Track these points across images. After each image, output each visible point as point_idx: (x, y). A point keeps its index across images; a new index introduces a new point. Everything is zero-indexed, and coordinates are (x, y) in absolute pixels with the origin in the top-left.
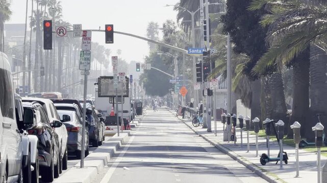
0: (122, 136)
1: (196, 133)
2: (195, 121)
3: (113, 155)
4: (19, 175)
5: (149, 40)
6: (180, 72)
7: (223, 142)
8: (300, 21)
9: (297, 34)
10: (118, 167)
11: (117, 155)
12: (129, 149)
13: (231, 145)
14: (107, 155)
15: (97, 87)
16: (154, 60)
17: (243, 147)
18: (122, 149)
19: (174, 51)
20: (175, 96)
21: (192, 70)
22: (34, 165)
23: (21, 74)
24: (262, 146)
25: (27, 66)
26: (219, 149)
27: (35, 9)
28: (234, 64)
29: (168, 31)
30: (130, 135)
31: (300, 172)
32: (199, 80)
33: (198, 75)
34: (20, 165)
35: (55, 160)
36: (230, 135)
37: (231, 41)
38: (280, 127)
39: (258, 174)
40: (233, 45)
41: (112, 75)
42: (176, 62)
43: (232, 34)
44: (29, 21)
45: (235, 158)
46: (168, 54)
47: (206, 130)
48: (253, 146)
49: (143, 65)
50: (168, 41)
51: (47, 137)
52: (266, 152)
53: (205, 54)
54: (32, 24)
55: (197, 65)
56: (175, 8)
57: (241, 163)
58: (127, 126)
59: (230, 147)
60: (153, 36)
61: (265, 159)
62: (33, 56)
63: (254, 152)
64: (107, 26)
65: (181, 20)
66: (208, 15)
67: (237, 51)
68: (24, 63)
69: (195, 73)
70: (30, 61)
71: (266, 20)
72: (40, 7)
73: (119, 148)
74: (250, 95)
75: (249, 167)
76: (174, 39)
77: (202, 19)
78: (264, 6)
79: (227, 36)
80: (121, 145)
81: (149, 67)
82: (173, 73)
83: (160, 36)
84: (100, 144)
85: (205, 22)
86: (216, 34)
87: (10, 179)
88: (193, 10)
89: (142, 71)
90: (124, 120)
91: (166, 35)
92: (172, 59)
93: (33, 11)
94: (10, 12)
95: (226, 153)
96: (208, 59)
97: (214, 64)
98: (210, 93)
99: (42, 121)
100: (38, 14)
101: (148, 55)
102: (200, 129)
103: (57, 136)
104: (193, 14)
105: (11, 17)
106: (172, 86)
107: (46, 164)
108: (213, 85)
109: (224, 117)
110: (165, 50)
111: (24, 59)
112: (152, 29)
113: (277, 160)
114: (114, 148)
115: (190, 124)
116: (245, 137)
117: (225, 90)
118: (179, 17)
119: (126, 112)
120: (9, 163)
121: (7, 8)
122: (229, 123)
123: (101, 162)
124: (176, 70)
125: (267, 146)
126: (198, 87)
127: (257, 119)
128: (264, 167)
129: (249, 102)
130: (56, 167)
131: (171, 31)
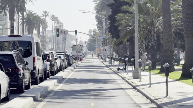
0: (79, 63)
1: (101, 62)
2: (102, 58)
3: (75, 68)
4: (43, 73)
5: (89, 35)
6: (98, 44)
7: (108, 64)
8: (129, 28)
9: (128, 32)
10: (75, 71)
11: (76, 68)
12: (80, 66)
13: (110, 65)
14: (73, 68)
15: (72, 48)
16: (90, 40)
17: (114, 66)
18: (78, 66)
19: (96, 38)
20: (96, 51)
21: (101, 43)
22: (49, 71)
23: (51, 45)
24: (118, 65)
25: (53, 42)
26: (107, 66)
27: (55, 25)
28: (112, 41)
29: (94, 32)
30: (81, 62)
31: (128, 73)
32: (102, 46)
33: (102, 45)
34: (43, 71)
35: (56, 69)
36: (110, 62)
37: (111, 35)
38: (123, 60)
39: (116, 74)
40: (111, 36)
41: (76, 45)
42: (97, 41)
43: (111, 32)
44: (53, 29)
45: (111, 69)
46: (95, 39)
47: (104, 61)
48: (116, 66)
49: (87, 42)
50: (94, 35)
51: (53, 63)
52: (119, 67)
53: (104, 38)
54: (54, 30)
55: (102, 42)
56: (96, 25)
57: (112, 70)
58: (81, 60)
59: (110, 66)
60: (90, 33)
61: (119, 69)
62: (55, 39)
63: (116, 67)
64: (75, 30)
65: (98, 29)
66: (105, 27)
67: (112, 37)
68: (52, 41)
69: (101, 44)
70: (54, 41)
71: (120, 28)
72: (57, 25)
73: (77, 66)
74: (117, 51)
75: (114, 72)
76: (96, 34)
77: (103, 29)
78: (119, 24)
79: (110, 33)
80: (78, 65)
81: (89, 42)
82: (96, 44)
83: (92, 33)
84: (72, 65)
85: (104, 29)
86: (107, 33)
87: (40, 75)
88: (101, 25)
89: (87, 44)
90: (80, 58)
91: (94, 33)
92: (95, 40)
93: (55, 26)
94: (48, 26)
95: (109, 68)
96: (105, 40)
97: (106, 41)
98: (105, 50)
99: (52, 58)
100: (56, 27)
101: (89, 39)
102: (103, 61)
103: (56, 62)
104: (101, 27)
105: (48, 28)
106: (96, 48)
107: (53, 70)
108: (106, 47)
109: (109, 57)
110: (93, 37)
111: (52, 40)
112: (90, 31)
113: (122, 69)
114: (75, 66)
115: (100, 59)
116: (116, 63)
117: (109, 49)
118: (97, 28)
119: (81, 56)
120: (39, 70)
121: (47, 25)
122: (110, 59)
123: (70, 70)
124: (97, 43)
125: (120, 65)
126: (102, 48)
127: (120, 58)
128: (118, 72)
129: (117, 53)
130: (56, 72)
131: (95, 32)
